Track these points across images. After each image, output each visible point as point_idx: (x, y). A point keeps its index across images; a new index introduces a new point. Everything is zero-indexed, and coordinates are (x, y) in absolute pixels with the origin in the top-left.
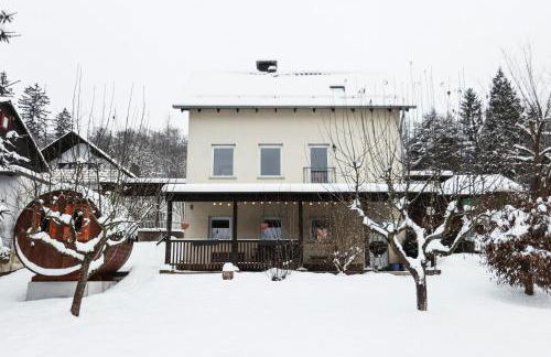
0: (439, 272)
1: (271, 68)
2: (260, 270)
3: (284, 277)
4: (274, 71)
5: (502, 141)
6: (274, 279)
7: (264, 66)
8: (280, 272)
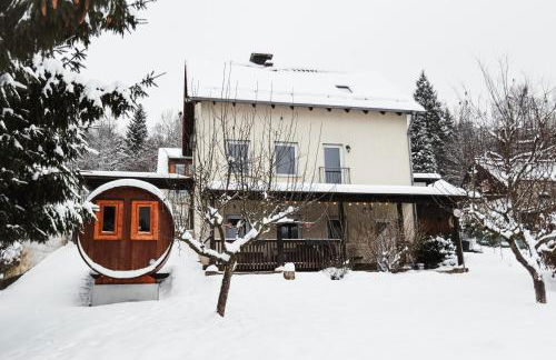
0: (467, 270)
1: (268, 61)
2: (316, 270)
3: (342, 276)
4: (271, 65)
5: (426, 143)
6: (333, 278)
7: (260, 59)
8: (339, 272)
